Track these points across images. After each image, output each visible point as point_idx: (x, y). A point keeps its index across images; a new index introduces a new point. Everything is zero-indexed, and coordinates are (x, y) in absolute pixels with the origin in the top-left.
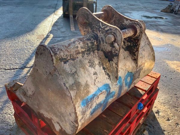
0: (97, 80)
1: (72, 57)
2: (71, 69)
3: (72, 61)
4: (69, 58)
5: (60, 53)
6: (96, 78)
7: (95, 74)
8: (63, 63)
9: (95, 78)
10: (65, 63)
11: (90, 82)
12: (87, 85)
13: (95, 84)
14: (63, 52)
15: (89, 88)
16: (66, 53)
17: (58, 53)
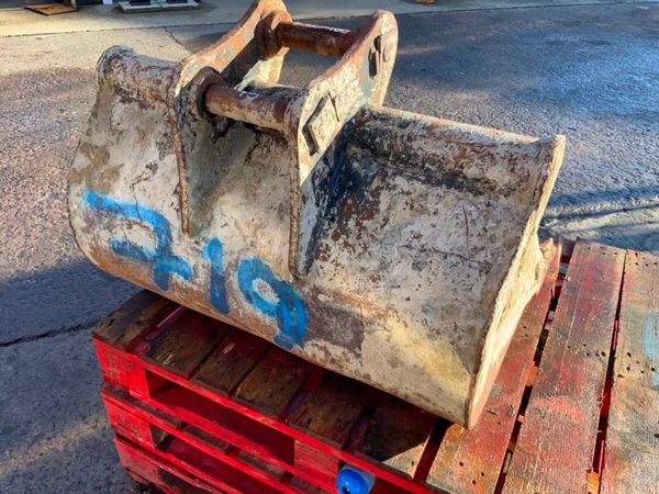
0: (143, 183)
1: (141, 99)
2: (121, 119)
3: (136, 107)
4: (135, 96)
5: (118, 73)
6: (146, 179)
7: (153, 168)
8: (120, 97)
9: (144, 176)
10: (123, 101)
11: (126, 172)
12: (115, 172)
13: (132, 187)
14: (125, 76)
15: (115, 181)
16: (129, 80)
17: (115, 70)
